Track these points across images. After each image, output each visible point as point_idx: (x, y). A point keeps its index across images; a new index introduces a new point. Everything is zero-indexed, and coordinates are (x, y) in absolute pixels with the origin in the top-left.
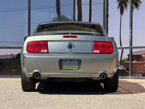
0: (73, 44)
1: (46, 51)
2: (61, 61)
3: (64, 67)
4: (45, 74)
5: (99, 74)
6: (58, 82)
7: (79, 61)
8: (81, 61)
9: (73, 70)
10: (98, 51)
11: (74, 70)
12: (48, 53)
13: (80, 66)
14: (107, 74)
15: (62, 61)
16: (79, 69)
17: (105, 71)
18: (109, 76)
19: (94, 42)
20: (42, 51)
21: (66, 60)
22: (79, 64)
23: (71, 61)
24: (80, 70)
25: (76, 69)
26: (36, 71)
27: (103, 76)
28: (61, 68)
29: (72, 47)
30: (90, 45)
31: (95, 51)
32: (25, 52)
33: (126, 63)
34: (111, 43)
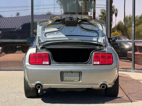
3: (65, 78)
4: (46, 85)
5: (100, 85)
7: (79, 73)
8: (81, 72)
9: (73, 81)
10: (98, 63)
11: (75, 81)
12: (50, 65)
13: (80, 78)
14: (107, 84)
15: (63, 73)
16: (79, 80)
17: (105, 82)
18: (109, 86)
20: (44, 63)
21: (67, 72)
23: (72, 73)
24: (80, 81)
25: (77, 80)
26: (38, 82)
27: (103, 87)
28: (62, 79)
31: (95, 63)
32: (27, 63)
33: (129, 53)
34: (111, 54)
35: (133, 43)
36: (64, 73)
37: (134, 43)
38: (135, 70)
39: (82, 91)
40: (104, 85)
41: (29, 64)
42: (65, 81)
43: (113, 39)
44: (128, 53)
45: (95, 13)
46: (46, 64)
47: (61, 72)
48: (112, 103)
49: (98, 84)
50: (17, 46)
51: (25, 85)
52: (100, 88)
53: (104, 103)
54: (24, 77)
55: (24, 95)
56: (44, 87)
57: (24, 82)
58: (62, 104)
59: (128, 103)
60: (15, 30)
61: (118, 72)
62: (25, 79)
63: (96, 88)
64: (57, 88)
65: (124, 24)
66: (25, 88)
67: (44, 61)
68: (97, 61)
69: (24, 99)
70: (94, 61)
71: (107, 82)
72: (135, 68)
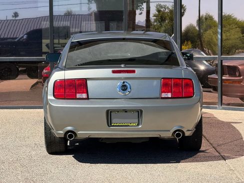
0: (129, 84)
1: (84, 96)
2: (109, 113)
3: (115, 121)
4: (82, 133)
5: (172, 131)
6: (105, 143)
7: (138, 112)
8: (141, 111)
9: (128, 126)
10: (169, 95)
11: (131, 126)
12: (88, 98)
13: (140, 120)
14: (185, 130)
15: (111, 112)
16: (138, 125)
17: (181, 127)
18: (187, 134)
19: (162, 80)
20: (78, 96)
21: (118, 111)
22: (139, 117)
23: (126, 112)
24: (140, 127)
25: (134, 124)
26: (69, 128)
27: (178, 135)
28: (109, 123)
29: (127, 88)
30: (157, 84)
31: (164, 95)
32: (51, 97)
33: (212, 78)
34: (191, 80)
35: (220, 61)
36: (112, 114)
37: (222, 61)
38: (222, 106)
39: (142, 142)
40: (179, 132)
41: (54, 99)
42: (114, 126)
43: (188, 55)
44: (209, 78)
45: (150, 11)
46: (81, 97)
47: (108, 111)
48: (192, 161)
49: (169, 131)
50: (20, 67)
51: (45, 133)
52: (173, 137)
53: (180, 162)
54: (45, 120)
55: (44, 149)
56: (79, 137)
57: (45, 128)
58: (109, 165)
59: (219, 161)
60: (16, 40)
61: (201, 110)
62: (45, 123)
63: (166, 138)
64: (100, 138)
65: (197, 28)
66: (46, 137)
67: (79, 93)
68: (168, 92)
69: (45, 157)
70: (163, 92)
71: (184, 127)
72: (223, 102)
